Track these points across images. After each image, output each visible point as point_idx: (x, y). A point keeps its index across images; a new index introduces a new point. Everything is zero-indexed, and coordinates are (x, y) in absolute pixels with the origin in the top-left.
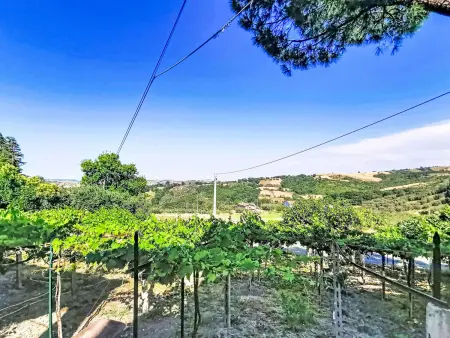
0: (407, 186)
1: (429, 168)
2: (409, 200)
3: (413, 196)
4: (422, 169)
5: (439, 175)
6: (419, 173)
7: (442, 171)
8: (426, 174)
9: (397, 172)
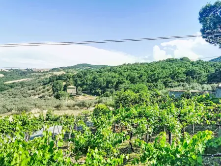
0: (20, 81)
1: (31, 69)
2: (29, 90)
3: (31, 87)
4: (27, 69)
5: (37, 74)
6: (26, 72)
7: (38, 72)
8: (30, 73)
9: (13, 70)
